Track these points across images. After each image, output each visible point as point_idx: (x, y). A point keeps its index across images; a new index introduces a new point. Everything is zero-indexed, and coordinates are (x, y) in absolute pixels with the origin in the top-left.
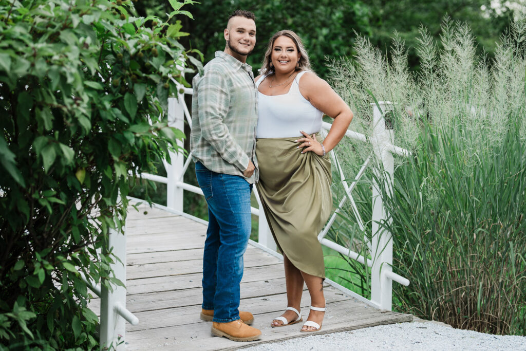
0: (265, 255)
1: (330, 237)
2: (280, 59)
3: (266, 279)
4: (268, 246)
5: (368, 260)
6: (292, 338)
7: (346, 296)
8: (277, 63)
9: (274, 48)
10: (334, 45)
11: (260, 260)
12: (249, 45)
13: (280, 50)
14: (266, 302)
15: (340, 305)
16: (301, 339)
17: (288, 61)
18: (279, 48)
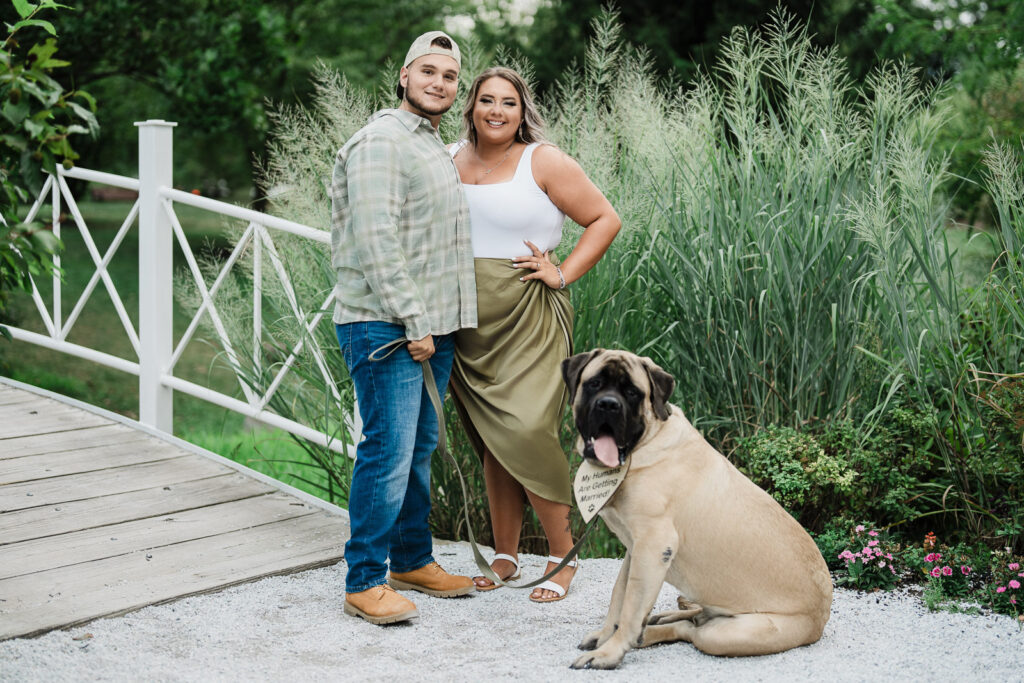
0: (154, 443)
1: (274, 407)
2: (490, 118)
3: (165, 484)
4: (158, 427)
5: (348, 445)
6: (234, 585)
7: (310, 508)
8: (484, 123)
9: (479, 97)
10: (226, 79)
11: (147, 451)
12: (442, 97)
13: (490, 101)
14: (172, 524)
15: (302, 522)
16: (249, 585)
17: (504, 123)
18: (488, 98)
